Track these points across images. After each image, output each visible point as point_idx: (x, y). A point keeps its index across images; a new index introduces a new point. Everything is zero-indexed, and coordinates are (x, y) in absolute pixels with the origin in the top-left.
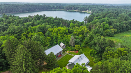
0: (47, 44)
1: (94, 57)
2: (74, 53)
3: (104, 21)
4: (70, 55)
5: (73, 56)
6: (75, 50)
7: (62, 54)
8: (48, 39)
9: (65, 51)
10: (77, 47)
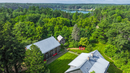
0: (37, 36)
1: (113, 57)
2: (78, 50)
3: (115, 13)
4: (72, 54)
5: (78, 55)
6: (81, 46)
7: (59, 52)
8: (39, 29)
9: (65, 48)
10: (84, 41)
